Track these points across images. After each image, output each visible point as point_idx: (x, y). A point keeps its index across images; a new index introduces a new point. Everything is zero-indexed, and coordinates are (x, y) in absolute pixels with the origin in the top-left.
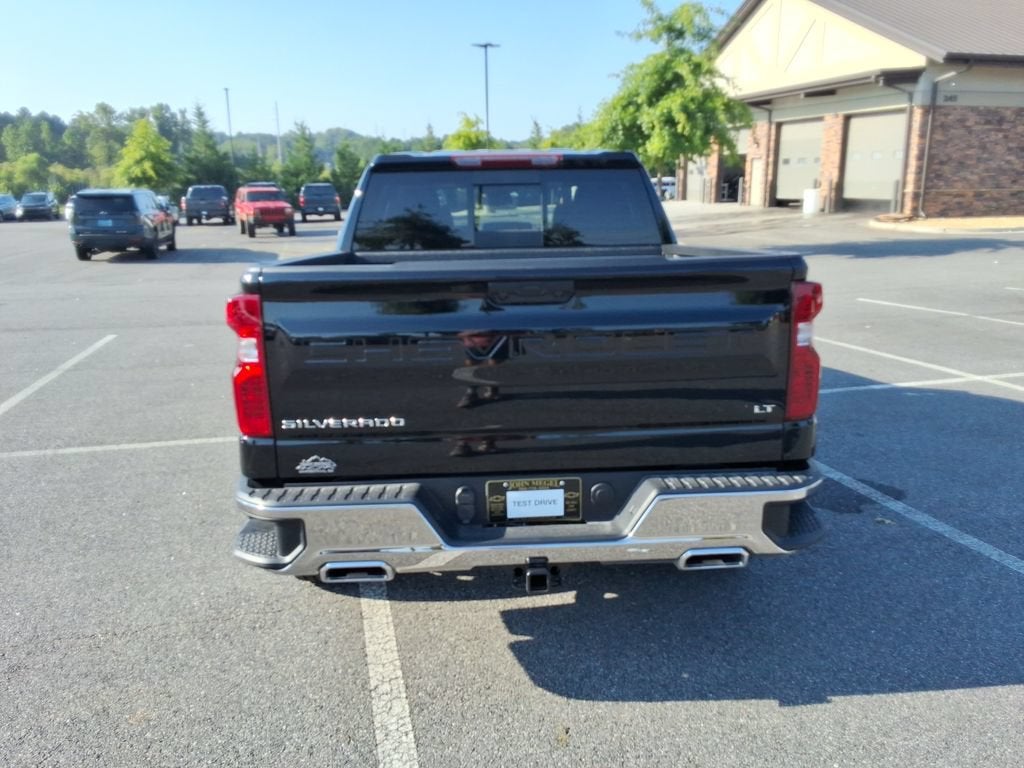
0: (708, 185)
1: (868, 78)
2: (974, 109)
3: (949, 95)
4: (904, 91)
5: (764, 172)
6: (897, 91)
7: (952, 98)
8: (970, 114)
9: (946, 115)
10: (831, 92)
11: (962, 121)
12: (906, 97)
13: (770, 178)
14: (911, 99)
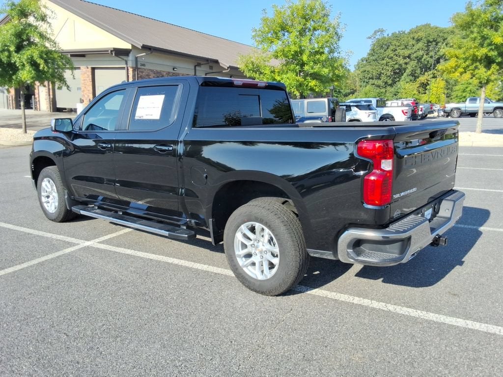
0: (11, 99)
1: (108, 51)
2: (152, 71)
3: (142, 63)
4: (123, 59)
5: (48, 94)
6: (120, 59)
7: (143, 65)
8: (151, 73)
9: (142, 72)
10: (83, 56)
11: (148, 75)
12: (124, 62)
13: (51, 96)
14: (127, 64)
